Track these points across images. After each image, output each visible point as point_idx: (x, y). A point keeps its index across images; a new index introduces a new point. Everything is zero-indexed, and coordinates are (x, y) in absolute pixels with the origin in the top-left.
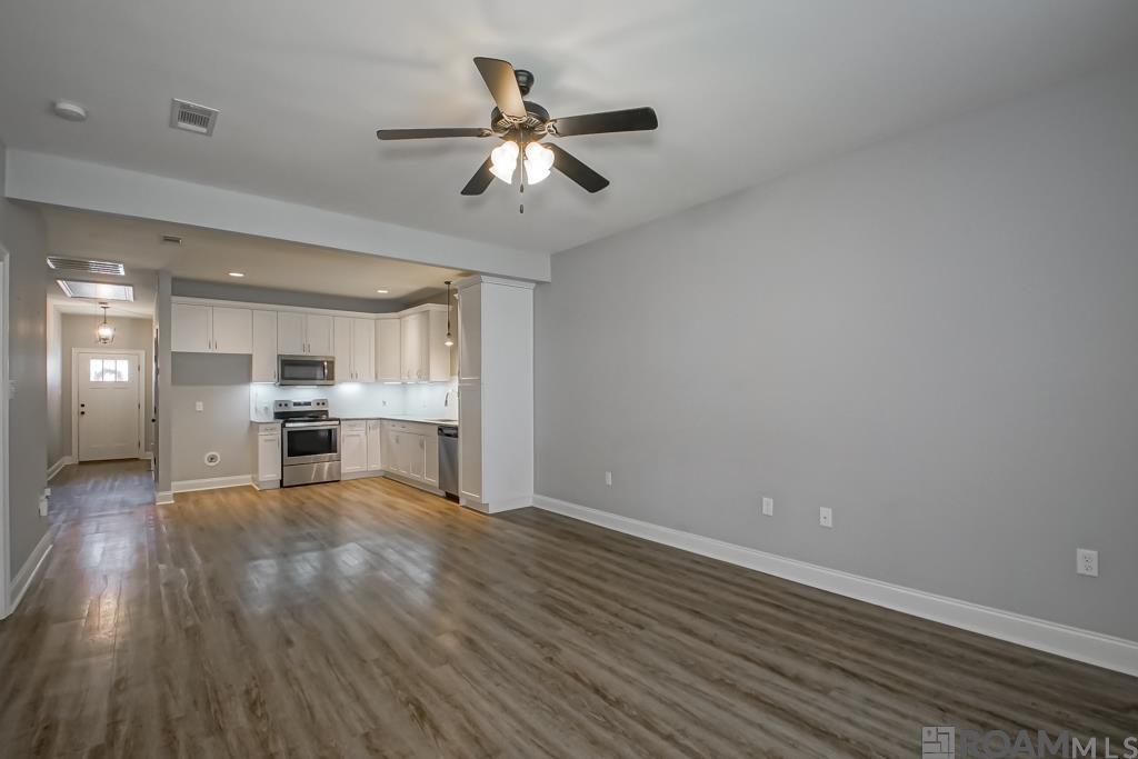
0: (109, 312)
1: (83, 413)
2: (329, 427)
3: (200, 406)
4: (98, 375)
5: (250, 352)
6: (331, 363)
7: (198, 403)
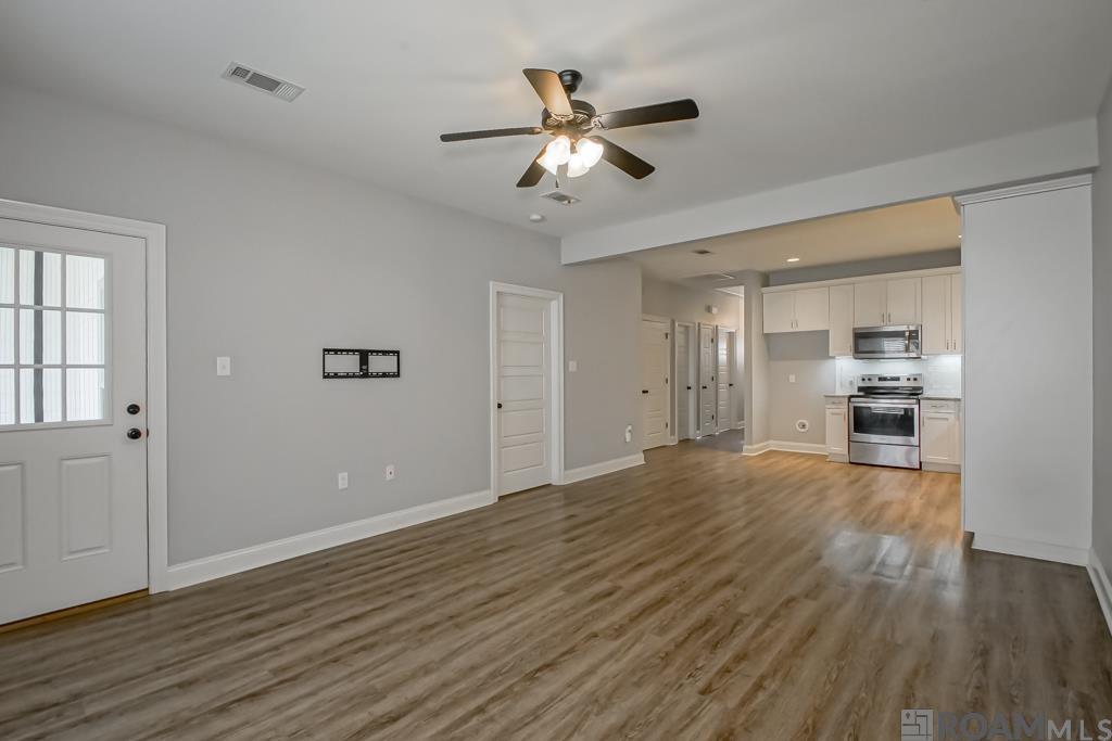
2: (906, 406)
3: (792, 378)
5: (826, 328)
6: (915, 333)
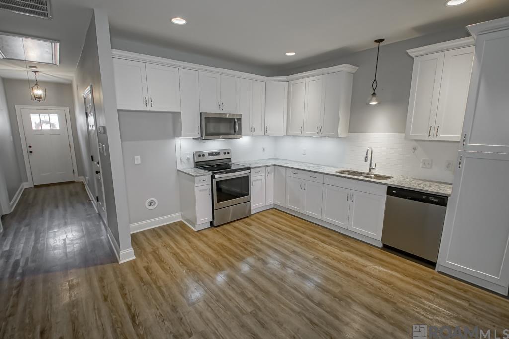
0: (40, 77)
1: (31, 152)
3: (138, 159)
4: (37, 125)
5: (180, 111)
6: (240, 119)
7: (136, 157)
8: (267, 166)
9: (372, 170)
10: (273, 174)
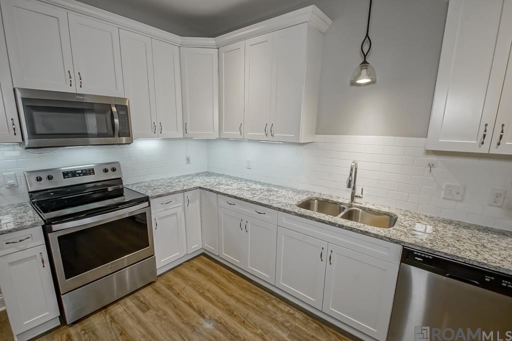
6: (124, 108)
8: (186, 191)
9: (357, 200)
10: (198, 202)
